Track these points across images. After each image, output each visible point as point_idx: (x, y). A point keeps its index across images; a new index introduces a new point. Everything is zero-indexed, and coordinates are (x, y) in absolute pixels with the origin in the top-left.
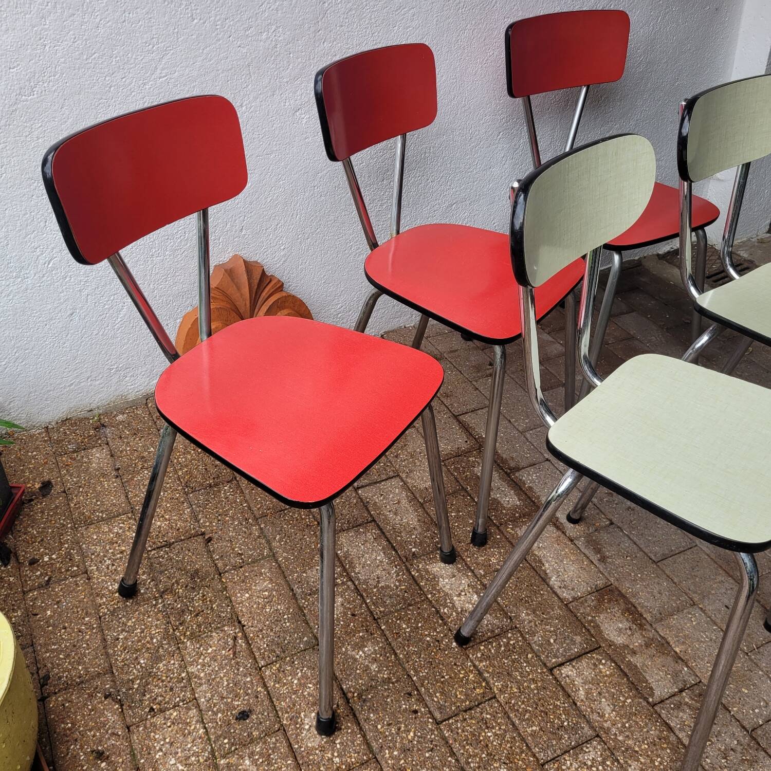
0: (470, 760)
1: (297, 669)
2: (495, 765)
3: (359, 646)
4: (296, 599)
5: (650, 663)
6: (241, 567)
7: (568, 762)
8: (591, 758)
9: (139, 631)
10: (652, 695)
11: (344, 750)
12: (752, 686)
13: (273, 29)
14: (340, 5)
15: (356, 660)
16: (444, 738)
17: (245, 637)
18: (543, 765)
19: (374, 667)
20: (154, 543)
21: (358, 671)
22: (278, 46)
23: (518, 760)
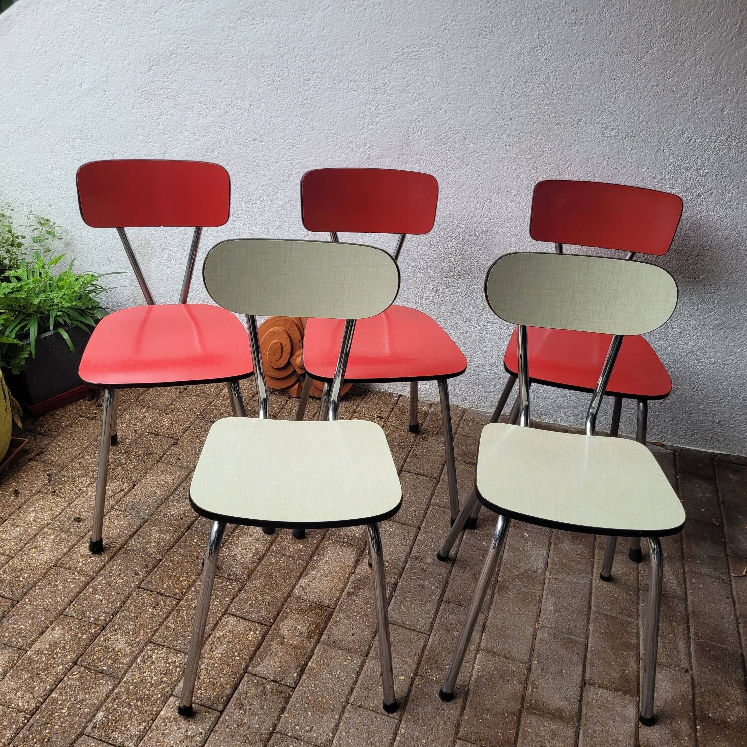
0: (125, 611)
1: (124, 520)
2: (131, 623)
3: (162, 532)
4: (172, 494)
5: (280, 655)
6: (171, 465)
7: (162, 652)
8: (174, 660)
9: (95, 460)
10: (253, 667)
11: (89, 563)
12: (317, 716)
13: (368, 147)
14: (421, 140)
15: (151, 535)
16: (130, 594)
17: (127, 493)
18: (151, 643)
19: (153, 545)
20: (152, 430)
21: (144, 541)
22: (370, 158)
23: (143, 630)
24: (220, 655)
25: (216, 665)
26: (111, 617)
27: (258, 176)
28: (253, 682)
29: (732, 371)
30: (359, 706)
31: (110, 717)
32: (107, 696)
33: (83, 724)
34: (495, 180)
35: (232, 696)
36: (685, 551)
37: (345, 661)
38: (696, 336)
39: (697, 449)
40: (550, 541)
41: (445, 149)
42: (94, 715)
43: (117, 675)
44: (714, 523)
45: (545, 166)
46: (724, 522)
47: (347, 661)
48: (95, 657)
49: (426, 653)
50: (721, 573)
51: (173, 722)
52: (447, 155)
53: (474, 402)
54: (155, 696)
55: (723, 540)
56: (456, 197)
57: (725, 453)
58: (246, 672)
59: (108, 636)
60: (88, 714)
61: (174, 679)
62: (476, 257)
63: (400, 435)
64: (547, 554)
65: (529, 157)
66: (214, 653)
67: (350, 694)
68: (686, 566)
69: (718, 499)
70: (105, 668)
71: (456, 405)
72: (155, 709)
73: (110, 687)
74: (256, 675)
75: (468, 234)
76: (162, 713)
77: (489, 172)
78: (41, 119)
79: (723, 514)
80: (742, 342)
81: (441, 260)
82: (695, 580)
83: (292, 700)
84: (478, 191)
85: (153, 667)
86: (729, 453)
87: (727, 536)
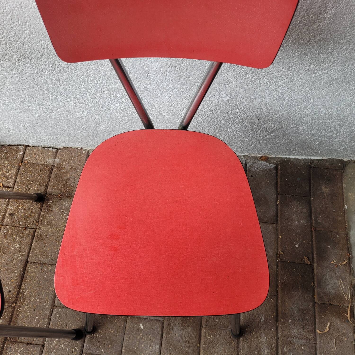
36: (280, 309)
38: (304, 91)
39: (297, 157)
40: (162, 328)
44: (306, 262)
50: (308, 331)
55: (312, 284)
63: (25, 210)
64: (159, 349)
68: (279, 330)
69: (311, 223)
79: (314, 245)
82: (286, 348)
86: (325, 158)
87: (316, 276)
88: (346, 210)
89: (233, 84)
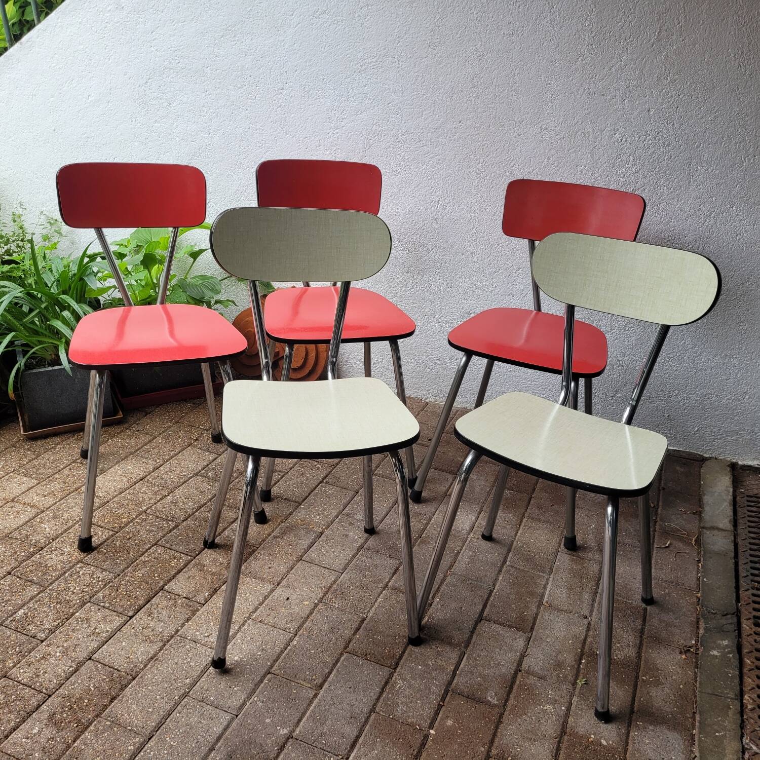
5: (197, 579)
7: (89, 569)
8: (99, 576)
10: (170, 586)
24: (141, 575)
25: (135, 582)
26: (51, 541)
27: (239, 178)
28: (166, 597)
29: (677, 364)
30: (260, 622)
31: (29, 614)
32: (31, 599)
33: (4, 618)
34: (448, 179)
35: (144, 607)
37: (256, 587)
41: (403, 150)
42: (16, 612)
43: (45, 584)
45: (492, 165)
46: (660, 504)
47: (258, 587)
48: (28, 570)
49: (335, 586)
51: (84, 621)
52: (404, 156)
53: (436, 396)
54: (74, 601)
55: (654, 518)
56: (413, 195)
57: (677, 449)
58: (162, 590)
59: (45, 555)
60: (11, 610)
61: (94, 590)
62: (433, 252)
64: (475, 519)
65: (478, 157)
66: (137, 573)
67: (254, 612)
69: (660, 485)
70: (35, 578)
71: (420, 399)
72: (71, 611)
73: (35, 593)
74: (170, 593)
75: (425, 230)
76: (77, 614)
77: (442, 172)
78: (54, 128)
79: (661, 498)
80: (684, 335)
81: (402, 255)
83: (198, 614)
84: (433, 189)
85: (78, 580)
86: (681, 449)
87: (659, 516)
88: (702, 484)
89: (579, 315)
